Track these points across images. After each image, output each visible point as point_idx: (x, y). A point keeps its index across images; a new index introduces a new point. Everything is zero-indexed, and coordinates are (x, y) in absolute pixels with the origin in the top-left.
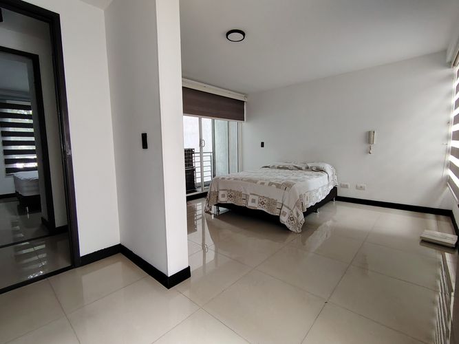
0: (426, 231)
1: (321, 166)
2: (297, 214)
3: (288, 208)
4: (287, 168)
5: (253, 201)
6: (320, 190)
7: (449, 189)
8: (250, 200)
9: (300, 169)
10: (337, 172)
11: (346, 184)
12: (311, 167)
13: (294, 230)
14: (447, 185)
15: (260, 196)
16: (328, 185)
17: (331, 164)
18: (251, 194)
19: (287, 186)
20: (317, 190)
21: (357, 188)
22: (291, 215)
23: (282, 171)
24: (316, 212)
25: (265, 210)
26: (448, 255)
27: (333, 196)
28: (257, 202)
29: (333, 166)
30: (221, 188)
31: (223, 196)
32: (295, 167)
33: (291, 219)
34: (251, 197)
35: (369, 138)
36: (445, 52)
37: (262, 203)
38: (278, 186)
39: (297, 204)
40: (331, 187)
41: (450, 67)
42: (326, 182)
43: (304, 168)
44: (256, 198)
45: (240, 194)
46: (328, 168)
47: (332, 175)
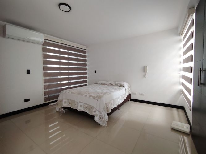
0: (173, 122)
1: (122, 83)
2: (104, 115)
3: (99, 111)
4: (106, 84)
5: (81, 106)
6: (120, 97)
7: (182, 96)
8: (79, 106)
9: (112, 85)
10: (130, 87)
11: (135, 92)
12: (118, 84)
13: (103, 125)
14: (181, 94)
15: (84, 104)
16: (126, 94)
17: (127, 83)
18: (80, 102)
19: (99, 98)
20: (119, 98)
21: (140, 94)
22: (101, 115)
23: (103, 86)
24: (119, 109)
25: (87, 112)
26: (186, 138)
27: (129, 99)
28: (83, 107)
29: (128, 83)
30: (64, 98)
31: (65, 103)
32: (110, 84)
33: (101, 118)
34: (80, 104)
35: (144, 69)
36: (177, 28)
37: (86, 108)
38: (94, 98)
39: (104, 109)
40: (127, 95)
41: (180, 36)
42: (124, 92)
43: (114, 84)
44: (83, 105)
45: (74, 102)
46: (126, 84)
47: (128, 88)
